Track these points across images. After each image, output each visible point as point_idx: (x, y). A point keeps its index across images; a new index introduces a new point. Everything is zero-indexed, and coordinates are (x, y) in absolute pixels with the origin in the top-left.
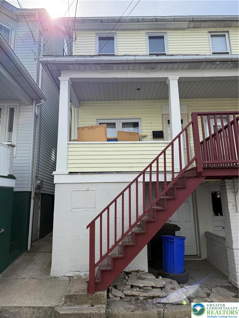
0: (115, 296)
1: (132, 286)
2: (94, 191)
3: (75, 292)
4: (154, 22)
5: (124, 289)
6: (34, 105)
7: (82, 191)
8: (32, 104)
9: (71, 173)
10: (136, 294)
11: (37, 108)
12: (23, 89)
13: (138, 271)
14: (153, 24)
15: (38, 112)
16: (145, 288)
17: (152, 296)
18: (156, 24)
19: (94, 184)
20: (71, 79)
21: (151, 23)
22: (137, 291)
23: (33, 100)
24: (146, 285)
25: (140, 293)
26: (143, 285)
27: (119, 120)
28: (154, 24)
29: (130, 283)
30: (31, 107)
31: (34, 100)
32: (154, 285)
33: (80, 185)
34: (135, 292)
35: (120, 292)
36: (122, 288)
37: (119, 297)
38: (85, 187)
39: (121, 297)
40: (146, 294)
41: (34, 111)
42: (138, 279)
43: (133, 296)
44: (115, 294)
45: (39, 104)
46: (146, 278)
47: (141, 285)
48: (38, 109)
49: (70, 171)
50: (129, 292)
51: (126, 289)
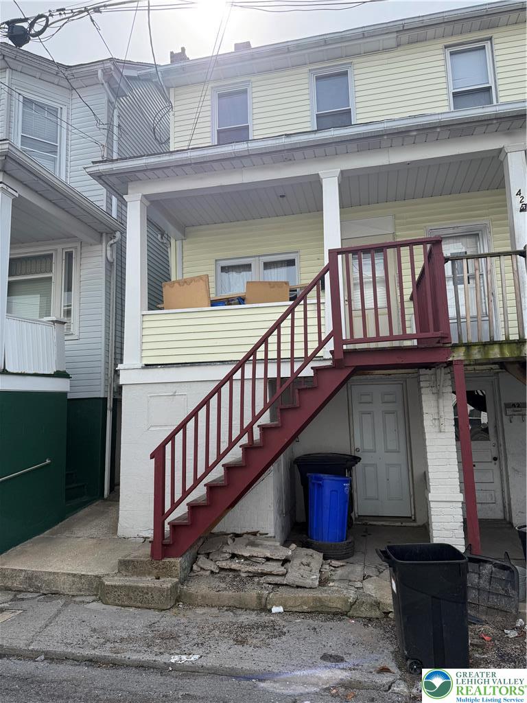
0: (202, 569)
1: (234, 556)
2: (184, 397)
3: (135, 557)
4: (321, 46)
5: (219, 558)
6: (104, 244)
7: (165, 397)
8: (101, 242)
9: (147, 366)
10: (236, 568)
11: (109, 248)
12: (79, 219)
13: (254, 534)
14: (319, 51)
15: (112, 255)
16: (254, 559)
17: (260, 571)
18: (327, 50)
19: (185, 384)
20: (145, 196)
21: (317, 49)
22: (239, 563)
23: (101, 234)
24: (255, 554)
25: (242, 566)
26: (249, 555)
27: (257, 258)
28: (322, 51)
29: (229, 549)
30: (98, 247)
31: (104, 235)
32: (268, 555)
33: (161, 386)
34: (235, 565)
35: (212, 563)
36: (215, 557)
37: (209, 571)
38: (169, 390)
39: (212, 572)
40: (251, 569)
41: (104, 254)
42: (246, 546)
43: (231, 570)
44: (202, 566)
45: (112, 242)
46: (261, 545)
47: (247, 554)
48: (112, 250)
49: (146, 363)
50: (224, 564)
51: (221, 559)
